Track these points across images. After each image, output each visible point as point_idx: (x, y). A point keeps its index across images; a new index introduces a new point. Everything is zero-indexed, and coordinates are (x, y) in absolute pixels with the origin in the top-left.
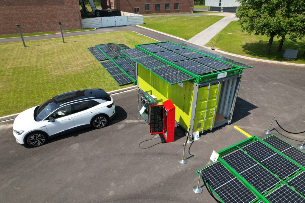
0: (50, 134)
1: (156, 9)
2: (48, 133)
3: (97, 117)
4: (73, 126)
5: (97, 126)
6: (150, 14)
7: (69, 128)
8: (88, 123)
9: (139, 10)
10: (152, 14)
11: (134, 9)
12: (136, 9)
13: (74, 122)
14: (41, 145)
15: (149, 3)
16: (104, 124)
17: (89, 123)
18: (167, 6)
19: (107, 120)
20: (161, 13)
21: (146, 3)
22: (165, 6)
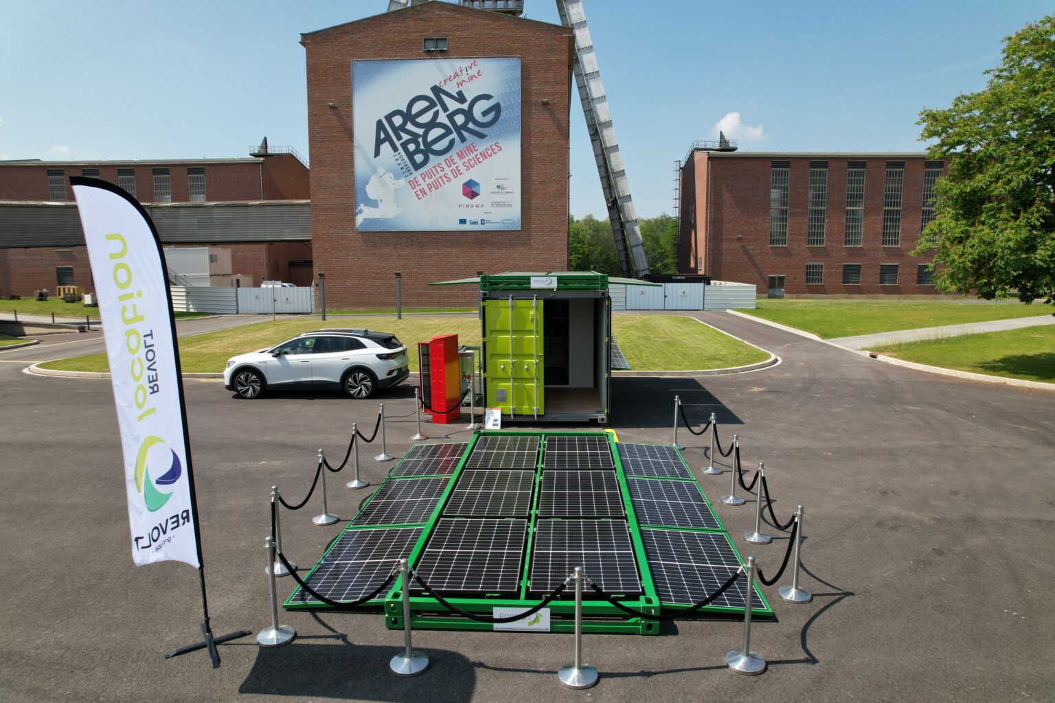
0: (271, 380)
1: (844, 282)
2: (266, 376)
3: (353, 371)
4: (309, 377)
5: (352, 392)
6: (824, 295)
7: (303, 380)
8: (336, 378)
9: (785, 281)
10: (830, 295)
11: (767, 279)
12: (775, 277)
13: (312, 369)
14: (252, 398)
15: (821, 264)
16: (366, 393)
17: (337, 380)
18: (888, 272)
19: (372, 384)
20: (864, 293)
21: (809, 263)
22: (881, 272)
